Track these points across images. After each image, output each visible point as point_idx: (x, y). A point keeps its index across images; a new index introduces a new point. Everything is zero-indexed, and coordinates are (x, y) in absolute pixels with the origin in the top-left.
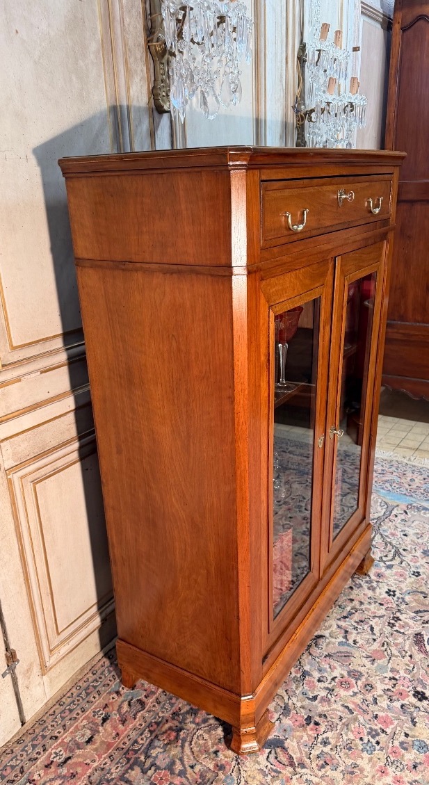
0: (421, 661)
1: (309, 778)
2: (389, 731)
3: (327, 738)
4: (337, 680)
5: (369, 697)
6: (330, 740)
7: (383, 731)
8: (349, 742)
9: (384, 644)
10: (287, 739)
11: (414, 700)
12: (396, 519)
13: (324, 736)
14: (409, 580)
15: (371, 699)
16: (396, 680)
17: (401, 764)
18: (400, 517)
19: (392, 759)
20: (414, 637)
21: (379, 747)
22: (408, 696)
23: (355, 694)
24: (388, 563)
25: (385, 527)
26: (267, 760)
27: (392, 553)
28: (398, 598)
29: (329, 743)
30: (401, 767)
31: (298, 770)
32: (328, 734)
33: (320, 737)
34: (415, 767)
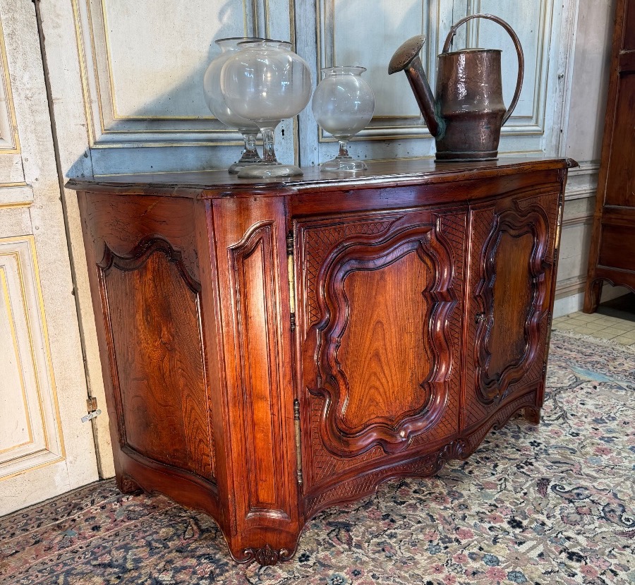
0: (535, 499)
1: (360, 556)
2: (464, 542)
3: (396, 533)
4: (433, 495)
5: (460, 514)
6: (398, 535)
7: (457, 541)
8: (417, 541)
9: (501, 479)
10: (355, 525)
11: (506, 526)
12: (580, 391)
13: (393, 531)
14: (562, 437)
15: (460, 516)
16: (497, 507)
17: (461, 568)
18: (585, 390)
19: (453, 562)
20: (539, 480)
21: (445, 551)
22: (502, 521)
23: (446, 508)
24: (546, 422)
25: (564, 395)
26: (328, 535)
27: (557, 415)
28: (541, 449)
29: (395, 537)
30: (460, 570)
31: (353, 549)
32: (399, 531)
33: (389, 532)
34: (474, 573)
